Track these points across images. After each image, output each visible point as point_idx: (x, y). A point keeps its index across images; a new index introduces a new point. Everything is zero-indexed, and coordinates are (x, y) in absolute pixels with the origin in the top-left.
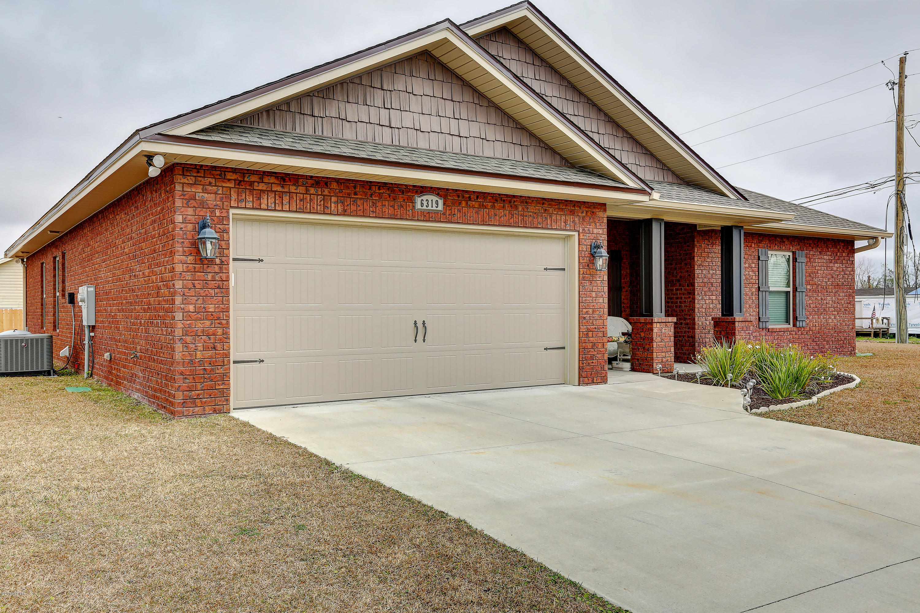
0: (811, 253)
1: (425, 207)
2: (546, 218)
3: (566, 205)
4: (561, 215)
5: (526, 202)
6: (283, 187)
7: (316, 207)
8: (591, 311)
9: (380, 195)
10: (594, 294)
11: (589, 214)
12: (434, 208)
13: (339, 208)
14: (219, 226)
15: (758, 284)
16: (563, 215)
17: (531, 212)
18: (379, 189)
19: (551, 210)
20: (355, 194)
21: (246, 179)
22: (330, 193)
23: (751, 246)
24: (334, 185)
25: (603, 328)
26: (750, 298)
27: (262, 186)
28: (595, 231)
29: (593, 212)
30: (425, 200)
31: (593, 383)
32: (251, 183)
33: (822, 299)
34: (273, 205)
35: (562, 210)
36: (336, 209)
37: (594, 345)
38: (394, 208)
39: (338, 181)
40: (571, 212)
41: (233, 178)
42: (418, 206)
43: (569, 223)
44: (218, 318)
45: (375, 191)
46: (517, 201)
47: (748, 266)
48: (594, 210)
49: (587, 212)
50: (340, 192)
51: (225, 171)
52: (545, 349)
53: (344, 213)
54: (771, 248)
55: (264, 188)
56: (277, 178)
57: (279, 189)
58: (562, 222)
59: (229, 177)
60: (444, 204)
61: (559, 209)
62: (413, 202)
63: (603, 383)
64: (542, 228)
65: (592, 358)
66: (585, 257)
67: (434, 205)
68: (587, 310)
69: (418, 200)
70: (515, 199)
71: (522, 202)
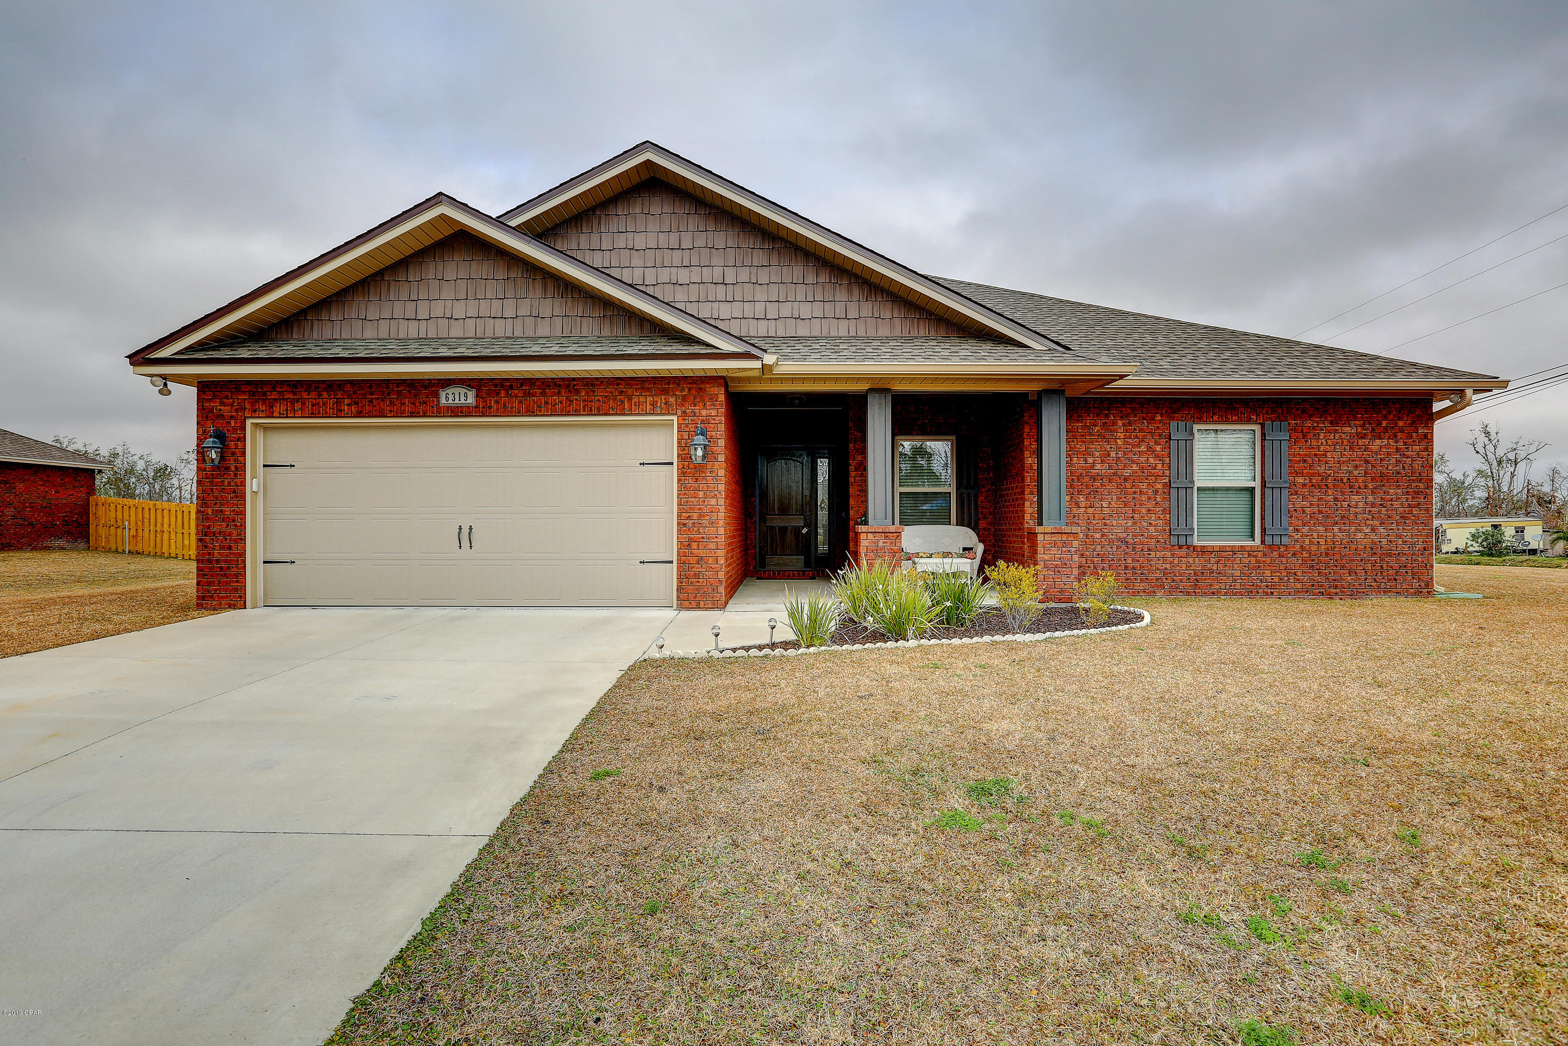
0: (1309, 424)
1: (450, 401)
2: (623, 402)
3: (655, 384)
4: (646, 395)
5: (592, 385)
6: (294, 394)
7: (328, 411)
8: (695, 516)
9: (399, 393)
10: (701, 494)
11: (693, 392)
12: (463, 401)
13: (353, 410)
14: (234, 435)
15: (1170, 476)
16: (649, 396)
17: (600, 396)
18: (398, 387)
19: (630, 391)
20: (372, 394)
21: (260, 390)
22: (343, 395)
23: (1153, 419)
24: (348, 388)
25: (716, 537)
26: (1149, 498)
27: (274, 396)
28: (704, 412)
29: (701, 389)
30: (450, 394)
31: (698, 608)
32: (265, 394)
33: (1336, 499)
34: (285, 412)
35: (648, 389)
36: (350, 411)
37: (700, 560)
38: (415, 405)
39: (352, 382)
40: (662, 391)
41: (247, 390)
42: (443, 401)
43: (659, 405)
44: (234, 521)
45: (393, 389)
46: (578, 384)
47: (1145, 450)
48: (703, 386)
49: (690, 389)
50: (354, 393)
51: (240, 385)
52: (641, 562)
53: (359, 415)
54: (1200, 420)
55: (277, 397)
56: (289, 385)
57: (291, 396)
58: (648, 405)
59: (243, 390)
60: (477, 396)
61: (643, 388)
62: (437, 396)
63: (716, 609)
64: (616, 414)
65: (697, 576)
66: (686, 446)
67: (463, 398)
68: (689, 514)
69: (443, 394)
70: (575, 383)
71: (587, 385)
